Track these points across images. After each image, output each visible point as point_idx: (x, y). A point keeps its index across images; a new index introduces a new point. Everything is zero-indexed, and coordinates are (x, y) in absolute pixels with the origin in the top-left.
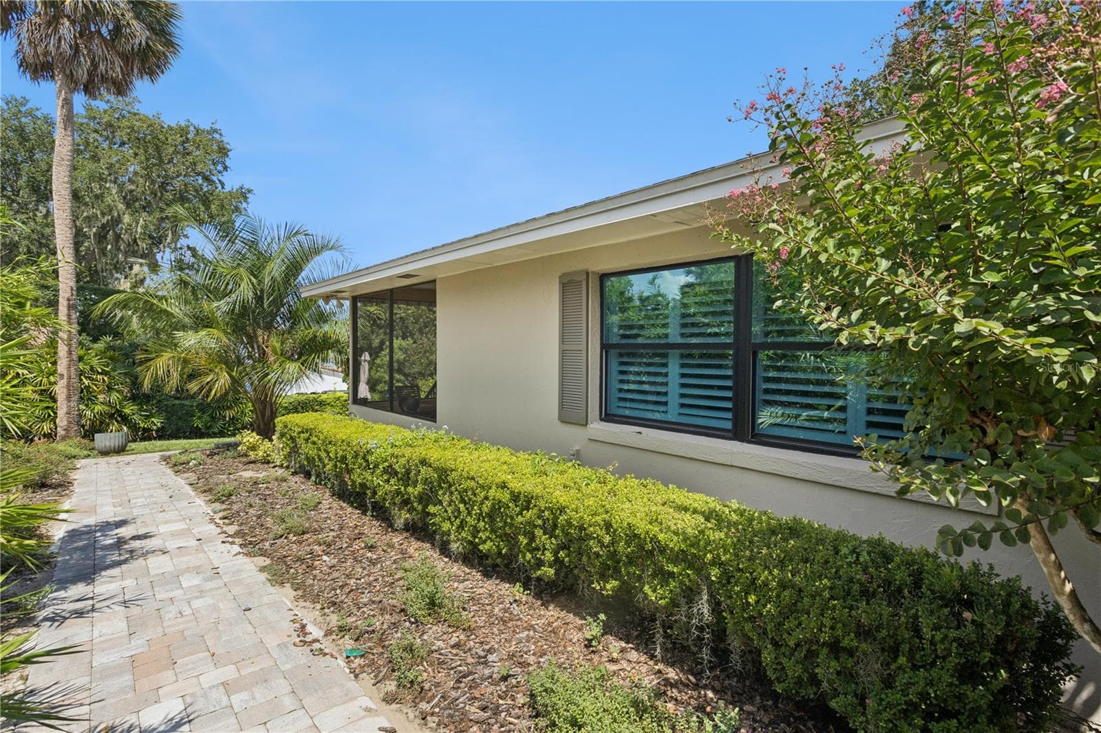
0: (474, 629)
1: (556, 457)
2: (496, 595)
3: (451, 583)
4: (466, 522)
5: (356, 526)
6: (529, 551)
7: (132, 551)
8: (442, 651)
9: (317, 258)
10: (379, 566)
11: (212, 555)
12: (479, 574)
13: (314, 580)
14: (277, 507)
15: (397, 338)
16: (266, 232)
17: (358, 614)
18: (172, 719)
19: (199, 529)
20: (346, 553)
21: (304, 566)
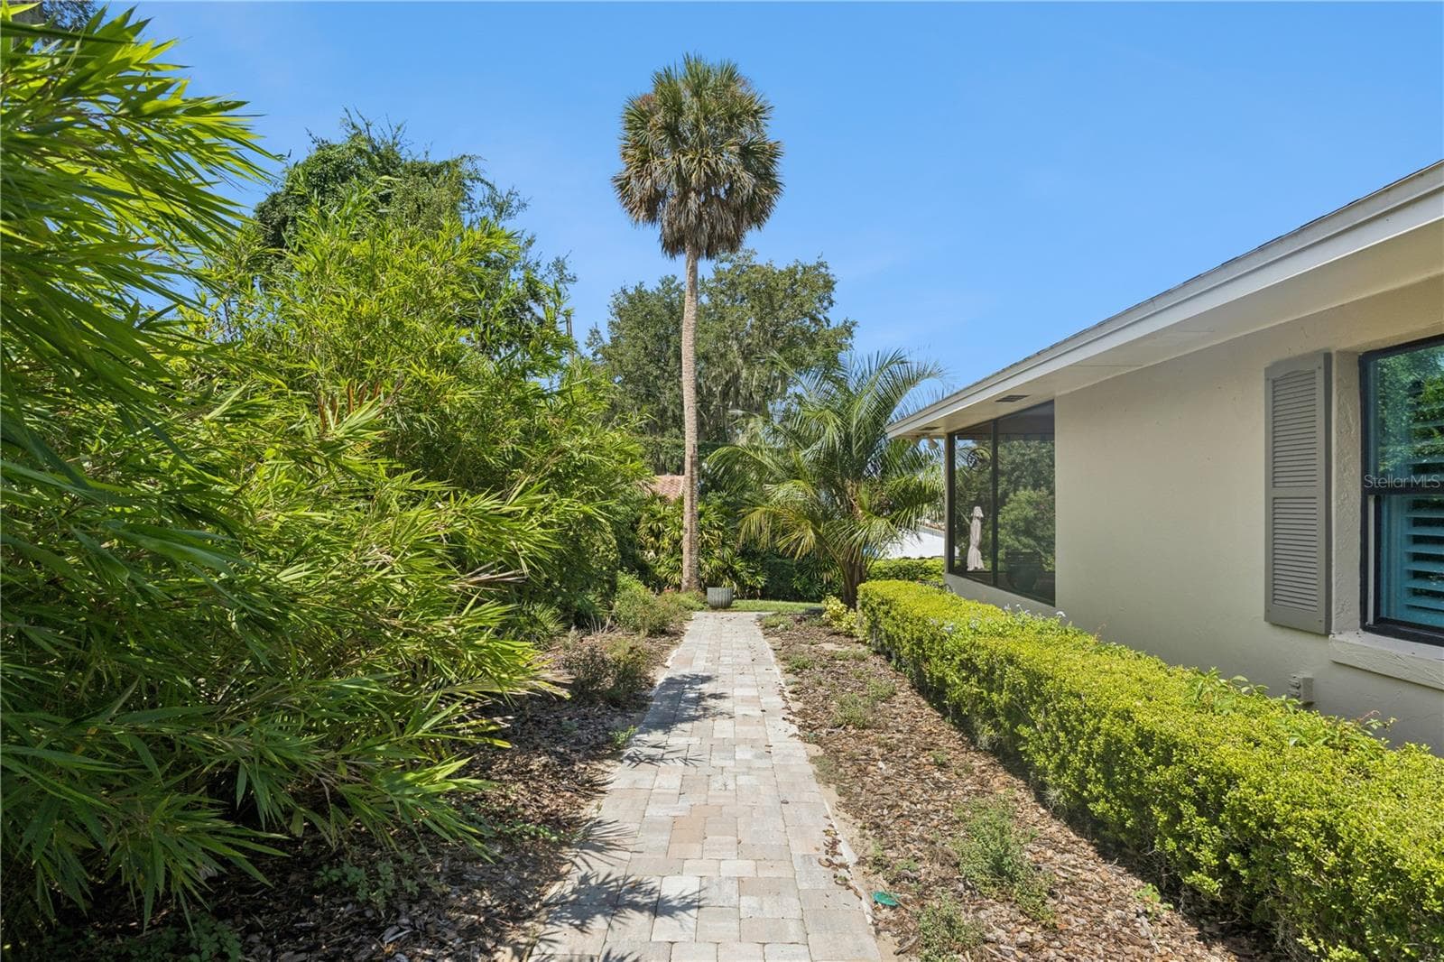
0: (1061, 932)
1: (1244, 684)
2: (1114, 891)
3: (1043, 848)
4: (1069, 762)
5: (931, 733)
6: (1171, 836)
7: (705, 709)
8: (1002, 947)
9: (912, 391)
10: (945, 793)
11: (770, 731)
12: (1091, 848)
13: (862, 788)
14: (848, 690)
15: (1025, 488)
16: (857, 366)
17: (902, 849)
18: (685, 897)
19: (768, 700)
20: (909, 765)
21: (855, 768)
